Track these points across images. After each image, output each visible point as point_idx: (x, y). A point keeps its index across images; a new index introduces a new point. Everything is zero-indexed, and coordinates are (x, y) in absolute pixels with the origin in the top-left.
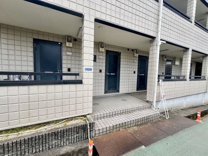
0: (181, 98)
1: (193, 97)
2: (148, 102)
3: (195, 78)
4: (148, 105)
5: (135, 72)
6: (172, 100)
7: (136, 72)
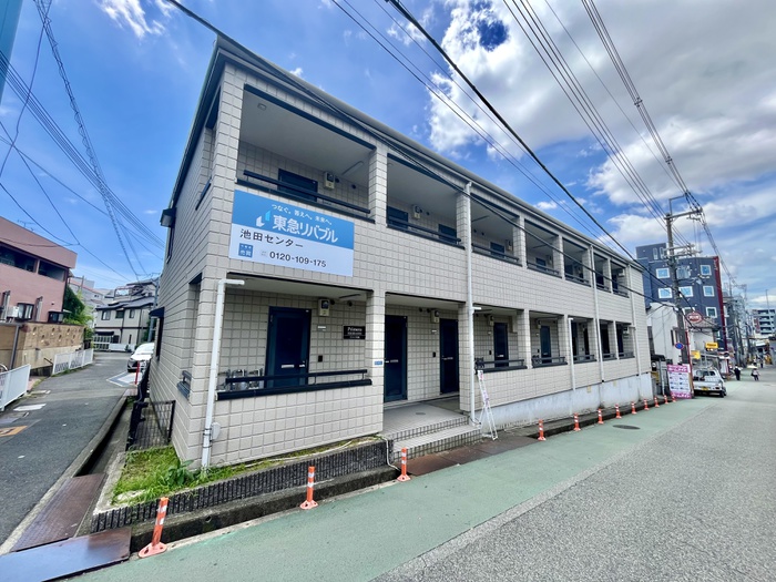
0: (522, 404)
1: (545, 400)
2: (462, 413)
3: (544, 362)
4: (462, 418)
5: (434, 355)
6: (504, 408)
7: (438, 354)
